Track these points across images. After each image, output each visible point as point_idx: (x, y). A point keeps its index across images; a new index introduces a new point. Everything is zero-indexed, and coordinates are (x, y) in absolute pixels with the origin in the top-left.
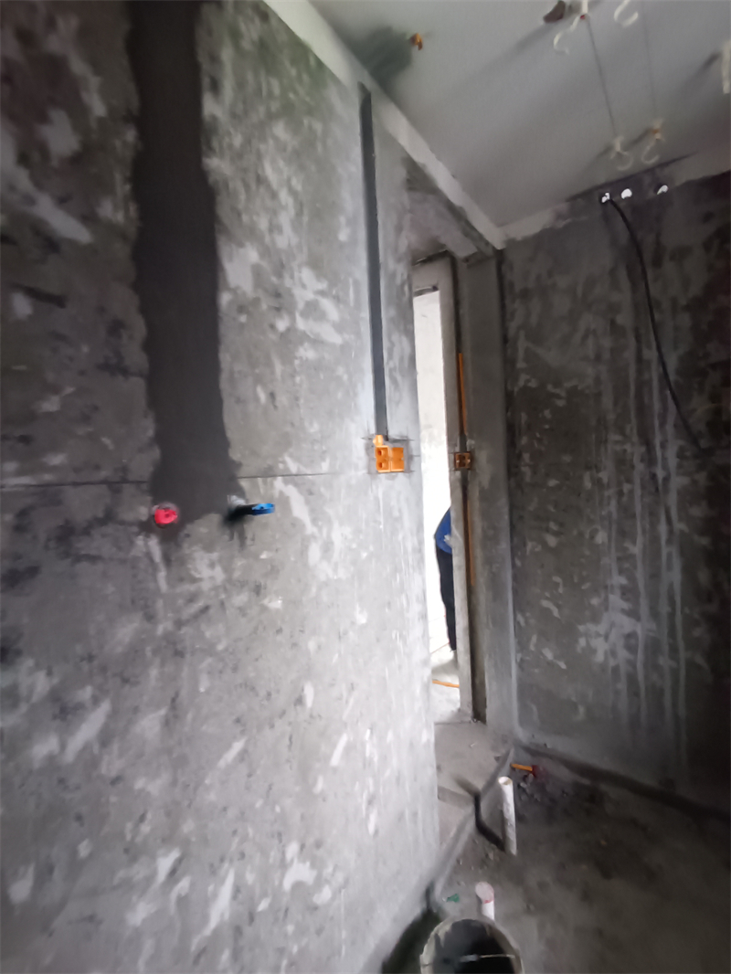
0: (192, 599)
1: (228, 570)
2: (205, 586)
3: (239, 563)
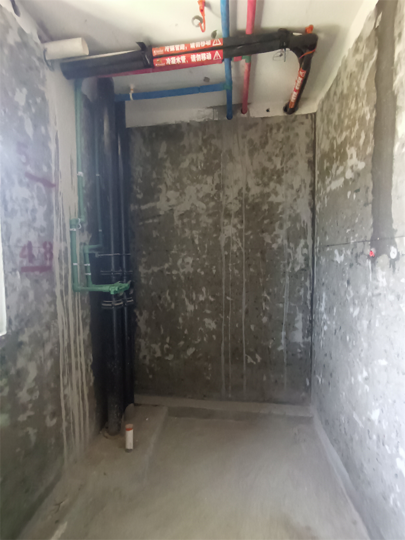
0: (376, 288)
1: (388, 282)
2: (380, 285)
3: (392, 280)
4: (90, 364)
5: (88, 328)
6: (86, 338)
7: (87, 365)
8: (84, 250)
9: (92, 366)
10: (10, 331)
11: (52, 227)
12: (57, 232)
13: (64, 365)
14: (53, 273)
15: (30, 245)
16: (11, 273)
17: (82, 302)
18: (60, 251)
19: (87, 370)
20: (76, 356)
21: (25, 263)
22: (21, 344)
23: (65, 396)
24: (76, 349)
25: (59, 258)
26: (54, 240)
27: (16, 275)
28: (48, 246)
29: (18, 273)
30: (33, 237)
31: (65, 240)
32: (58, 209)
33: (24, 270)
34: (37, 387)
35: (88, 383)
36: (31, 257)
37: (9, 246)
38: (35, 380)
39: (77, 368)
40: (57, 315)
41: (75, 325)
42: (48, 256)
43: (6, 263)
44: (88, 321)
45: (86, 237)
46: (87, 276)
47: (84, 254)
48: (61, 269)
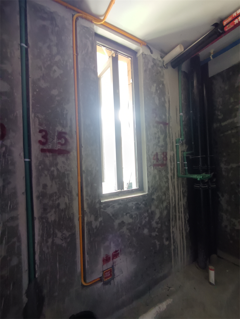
4: (187, 219)
5: (186, 198)
6: (185, 204)
7: (185, 219)
8: (183, 155)
9: (188, 221)
10: (149, 192)
11: (167, 144)
12: (169, 146)
13: (172, 215)
14: (167, 167)
15: (157, 154)
16: (149, 167)
17: (183, 183)
18: (171, 156)
19: (185, 222)
20: (179, 212)
21: (155, 162)
22: (153, 199)
23: (173, 232)
24: (179, 208)
25: (170, 160)
26: (168, 151)
27: (151, 168)
28: (165, 154)
29: (152, 167)
30: (158, 150)
31: (173, 150)
32: (170, 135)
33: (155, 165)
34: (159, 222)
35: (186, 230)
36: (157, 160)
37: (149, 155)
38: (159, 218)
39: (179, 219)
40: (169, 188)
41: (178, 195)
42: (165, 159)
43: (148, 162)
44: (186, 194)
45: (184, 148)
46: (185, 169)
47: (184, 157)
48: (171, 165)
